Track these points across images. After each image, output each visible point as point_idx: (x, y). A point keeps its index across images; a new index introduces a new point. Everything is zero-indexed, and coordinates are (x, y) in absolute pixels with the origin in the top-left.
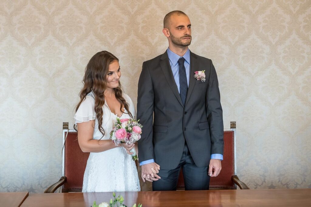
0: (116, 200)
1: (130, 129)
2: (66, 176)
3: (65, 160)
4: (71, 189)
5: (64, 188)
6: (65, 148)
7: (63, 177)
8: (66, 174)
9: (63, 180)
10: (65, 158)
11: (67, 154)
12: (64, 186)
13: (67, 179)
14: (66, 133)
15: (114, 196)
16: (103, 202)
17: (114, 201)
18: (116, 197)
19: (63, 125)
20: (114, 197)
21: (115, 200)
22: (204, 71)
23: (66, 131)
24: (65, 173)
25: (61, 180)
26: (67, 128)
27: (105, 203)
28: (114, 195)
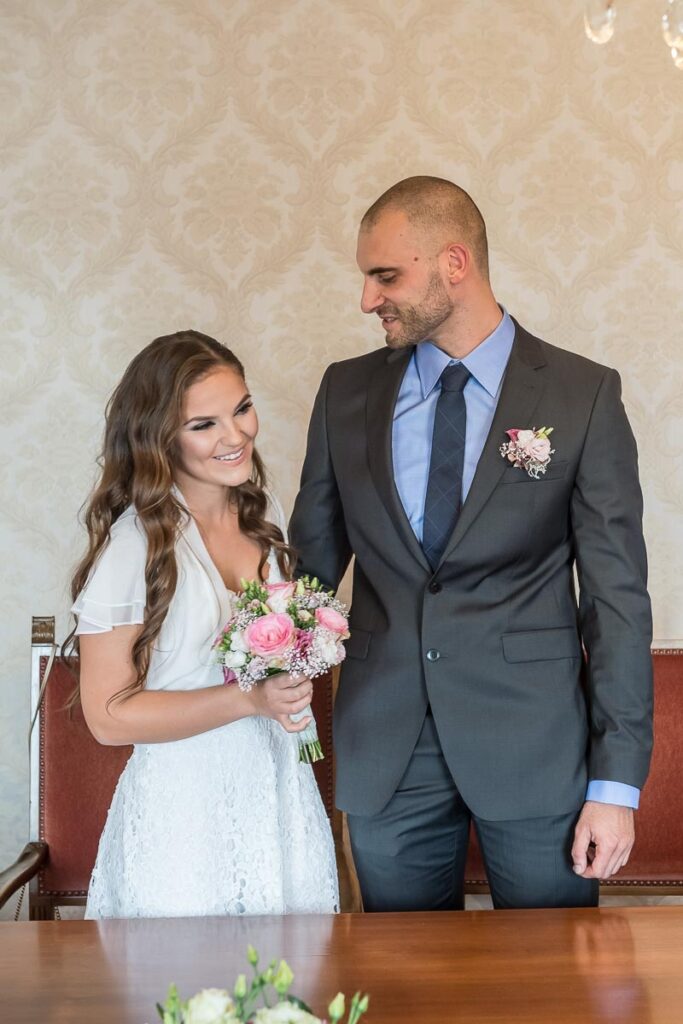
0: (262, 982)
1: (306, 616)
2: (47, 842)
3: (41, 773)
4: (66, 894)
5: (40, 889)
6: (41, 723)
7: (32, 844)
8: (46, 832)
9: (36, 857)
10: (41, 766)
11: (50, 748)
12: (39, 882)
13: (51, 852)
14: (44, 660)
15: (254, 964)
16: (208, 987)
17: (254, 987)
18: (260, 967)
19: (34, 630)
20: (251, 968)
21: (257, 982)
22: (551, 430)
23: (46, 650)
24: (41, 828)
25: (24, 857)
26: (51, 641)
27: (213, 990)
28: (254, 958)
